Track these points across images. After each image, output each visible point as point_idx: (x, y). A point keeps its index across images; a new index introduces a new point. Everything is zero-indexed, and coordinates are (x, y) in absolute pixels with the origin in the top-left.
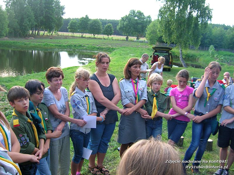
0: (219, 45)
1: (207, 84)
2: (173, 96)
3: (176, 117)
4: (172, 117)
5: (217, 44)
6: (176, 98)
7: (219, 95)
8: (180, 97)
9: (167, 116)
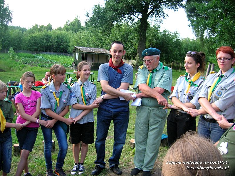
0: (18, 46)
1: (54, 89)
2: (20, 102)
3: (28, 125)
4: (23, 126)
5: (16, 46)
6: (24, 105)
7: (66, 97)
8: (29, 103)
9: (18, 126)
